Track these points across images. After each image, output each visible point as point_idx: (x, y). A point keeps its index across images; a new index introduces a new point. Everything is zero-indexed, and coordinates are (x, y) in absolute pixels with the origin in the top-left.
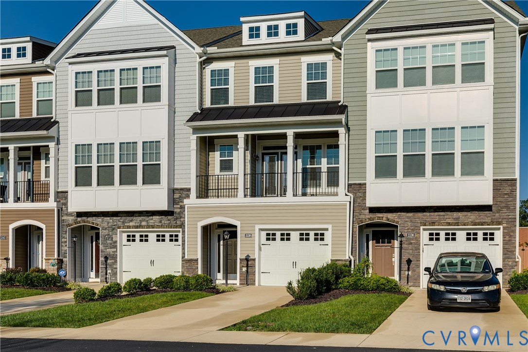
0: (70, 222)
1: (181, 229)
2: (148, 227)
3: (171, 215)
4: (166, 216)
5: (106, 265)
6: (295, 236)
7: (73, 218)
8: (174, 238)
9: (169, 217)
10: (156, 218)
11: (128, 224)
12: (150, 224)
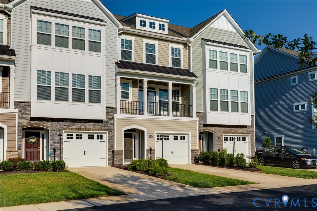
0: (25, 124)
1: (108, 132)
2: (86, 129)
3: (101, 123)
4: (98, 123)
5: (55, 155)
6: (172, 137)
7: (27, 121)
8: (100, 137)
9: (100, 124)
10: (91, 124)
11: (71, 127)
12: (88, 128)
